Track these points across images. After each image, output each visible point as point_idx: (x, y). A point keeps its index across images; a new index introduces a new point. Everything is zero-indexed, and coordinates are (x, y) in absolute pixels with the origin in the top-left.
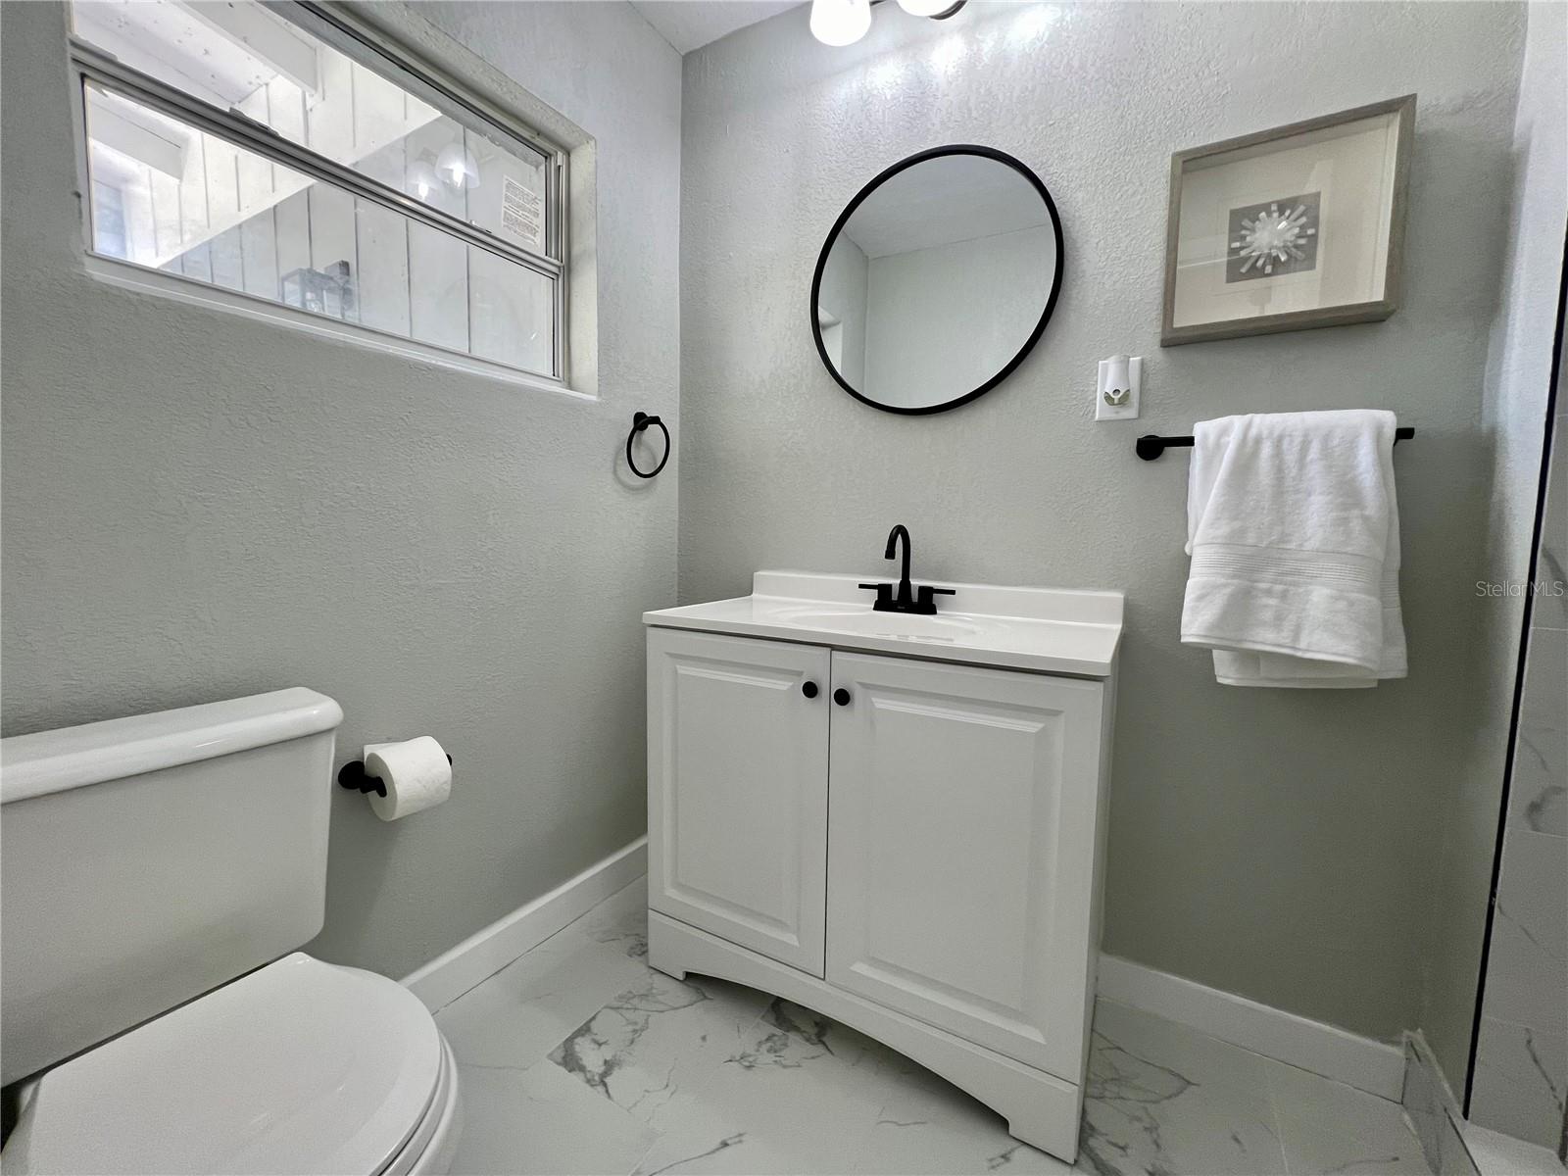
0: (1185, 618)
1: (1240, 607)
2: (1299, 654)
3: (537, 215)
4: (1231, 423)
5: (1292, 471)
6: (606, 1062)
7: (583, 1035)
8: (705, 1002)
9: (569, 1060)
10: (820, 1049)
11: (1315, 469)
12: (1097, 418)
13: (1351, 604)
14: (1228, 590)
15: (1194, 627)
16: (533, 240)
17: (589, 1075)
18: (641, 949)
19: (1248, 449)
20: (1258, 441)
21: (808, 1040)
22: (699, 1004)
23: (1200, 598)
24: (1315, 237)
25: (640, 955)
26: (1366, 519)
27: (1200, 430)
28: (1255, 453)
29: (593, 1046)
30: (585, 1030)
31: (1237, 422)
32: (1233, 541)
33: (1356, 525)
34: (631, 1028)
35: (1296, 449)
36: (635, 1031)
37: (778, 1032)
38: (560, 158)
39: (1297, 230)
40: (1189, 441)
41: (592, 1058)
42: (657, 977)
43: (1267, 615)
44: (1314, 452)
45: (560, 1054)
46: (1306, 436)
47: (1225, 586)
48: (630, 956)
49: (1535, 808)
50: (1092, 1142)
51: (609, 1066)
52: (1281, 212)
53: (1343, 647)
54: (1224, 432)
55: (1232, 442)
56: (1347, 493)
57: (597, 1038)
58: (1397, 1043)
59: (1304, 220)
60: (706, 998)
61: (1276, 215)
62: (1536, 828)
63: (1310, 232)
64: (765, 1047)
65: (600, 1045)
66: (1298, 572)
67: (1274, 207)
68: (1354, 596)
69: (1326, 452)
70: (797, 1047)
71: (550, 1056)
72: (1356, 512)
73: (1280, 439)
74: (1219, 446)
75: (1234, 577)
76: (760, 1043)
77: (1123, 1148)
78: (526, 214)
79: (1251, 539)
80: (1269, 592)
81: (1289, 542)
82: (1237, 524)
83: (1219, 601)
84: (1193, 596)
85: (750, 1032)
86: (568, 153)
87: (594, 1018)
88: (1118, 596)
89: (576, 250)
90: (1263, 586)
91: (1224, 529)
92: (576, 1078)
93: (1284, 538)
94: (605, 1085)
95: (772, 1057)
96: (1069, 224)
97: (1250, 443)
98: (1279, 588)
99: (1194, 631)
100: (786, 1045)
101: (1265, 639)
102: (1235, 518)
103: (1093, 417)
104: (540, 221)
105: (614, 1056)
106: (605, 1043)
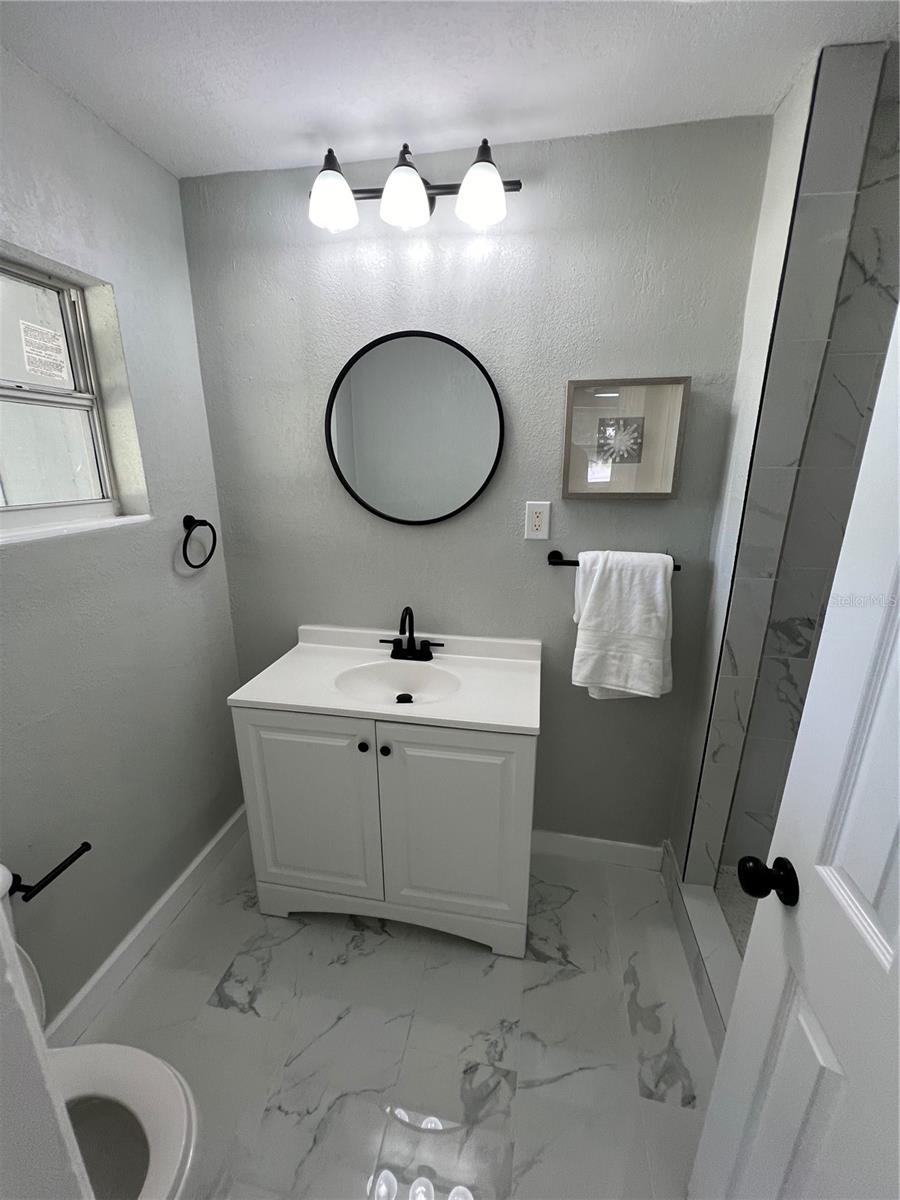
0: (574, 670)
1: (600, 666)
2: (628, 690)
3: (59, 351)
4: (598, 557)
5: (626, 590)
6: (250, 993)
7: (228, 980)
8: (306, 928)
9: (223, 1001)
10: (384, 936)
11: (636, 590)
12: (526, 537)
13: (650, 664)
14: (595, 657)
15: (578, 677)
16: (61, 377)
17: (240, 1006)
18: (252, 902)
19: (606, 575)
20: (611, 570)
21: (376, 933)
22: (302, 931)
23: (581, 661)
24: (641, 444)
25: (251, 907)
26: (658, 618)
27: (584, 557)
28: (610, 577)
29: (238, 984)
30: (228, 976)
31: (601, 555)
32: (598, 628)
33: (654, 622)
34: (260, 963)
35: (628, 577)
36: (263, 964)
37: (357, 933)
38: (74, 295)
39: (632, 441)
40: (576, 563)
41: (239, 994)
42: (269, 920)
43: (613, 669)
44: (636, 580)
45: (216, 999)
46: (633, 570)
47: (593, 654)
48: (245, 909)
49: (715, 753)
50: (532, 942)
51: (253, 995)
52: (625, 426)
53: (646, 688)
54: (594, 563)
55: (599, 568)
56: (650, 606)
57: (238, 978)
58: (660, 846)
59: (636, 434)
60: (305, 925)
61: (622, 429)
62: (715, 762)
63: (639, 441)
64: (351, 946)
65: (242, 982)
66: (626, 646)
67: (621, 422)
68: (652, 660)
69: (642, 581)
70: (371, 939)
71: (209, 1003)
72: (654, 614)
73: (622, 570)
74: (592, 572)
75: (598, 649)
76: (347, 945)
77: (546, 940)
78: (48, 352)
79: (606, 628)
80: (614, 657)
81: (623, 629)
82: (600, 619)
83: (590, 663)
84: (579, 659)
85: (339, 940)
86: (82, 289)
87: (232, 965)
88: (538, 643)
89: (106, 381)
90: (612, 653)
91: (593, 623)
92: (233, 1012)
93: (621, 628)
94: (253, 1009)
95: (357, 952)
96: (507, 406)
97: (607, 571)
98: (619, 654)
99: (578, 679)
100: (364, 941)
101: (613, 683)
102: (598, 616)
103: (523, 536)
104: (64, 357)
105: (254, 987)
106: (246, 980)
